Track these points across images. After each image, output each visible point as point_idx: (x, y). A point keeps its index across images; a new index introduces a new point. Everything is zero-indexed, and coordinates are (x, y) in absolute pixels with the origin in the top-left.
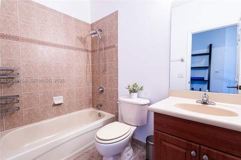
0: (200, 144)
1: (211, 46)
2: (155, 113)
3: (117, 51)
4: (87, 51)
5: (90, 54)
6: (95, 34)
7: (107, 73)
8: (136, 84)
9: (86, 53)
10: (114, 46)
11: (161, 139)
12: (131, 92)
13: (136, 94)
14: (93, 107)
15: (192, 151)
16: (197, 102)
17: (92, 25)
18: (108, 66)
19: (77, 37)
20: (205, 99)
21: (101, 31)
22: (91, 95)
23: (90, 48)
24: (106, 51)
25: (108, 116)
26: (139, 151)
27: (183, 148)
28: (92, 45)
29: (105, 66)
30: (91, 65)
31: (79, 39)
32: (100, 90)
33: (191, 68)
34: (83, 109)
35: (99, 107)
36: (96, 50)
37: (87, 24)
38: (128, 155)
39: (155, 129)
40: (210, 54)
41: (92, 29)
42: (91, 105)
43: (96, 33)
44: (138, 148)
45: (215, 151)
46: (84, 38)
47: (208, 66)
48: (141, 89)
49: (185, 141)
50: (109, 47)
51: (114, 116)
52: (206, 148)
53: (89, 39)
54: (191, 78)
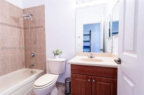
0: (91, 76)
1: (90, 31)
2: (71, 65)
3: (44, 30)
4: (20, 28)
5: (23, 30)
6: (27, 17)
7: (37, 43)
8: (58, 50)
9: (20, 29)
10: (42, 27)
11: (75, 78)
12: (55, 55)
13: (58, 56)
14: (26, 67)
15: (88, 79)
16: (88, 57)
17: (24, 10)
18: (38, 39)
19: (11, 17)
20: (91, 55)
21: (32, 15)
22: (24, 59)
23: (22, 26)
24: (36, 29)
25: (39, 71)
26: (61, 88)
27: (85, 79)
28: (24, 24)
29: (36, 39)
30: (23, 38)
31: (13, 18)
32: (32, 55)
33: (84, 41)
34: (17, 70)
35: (32, 66)
36: (28, 28)
37: (19, 8)
38: (55, 92)
39: (71, 73)
40: (90, 35)
41: (24, 13)
42: (24, 66)
43: (29, 16)
44: (60, 87)
45: (97, 77)
46: (18, 18)
47: (89, 40)
48: (61, 53)
49: (86, 76)
50: (39, 27)
51: (44, 71)
52: (94, 77)
53: (21, 20)
54: (84, 46)
